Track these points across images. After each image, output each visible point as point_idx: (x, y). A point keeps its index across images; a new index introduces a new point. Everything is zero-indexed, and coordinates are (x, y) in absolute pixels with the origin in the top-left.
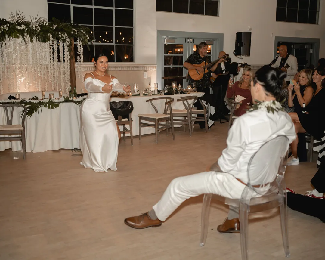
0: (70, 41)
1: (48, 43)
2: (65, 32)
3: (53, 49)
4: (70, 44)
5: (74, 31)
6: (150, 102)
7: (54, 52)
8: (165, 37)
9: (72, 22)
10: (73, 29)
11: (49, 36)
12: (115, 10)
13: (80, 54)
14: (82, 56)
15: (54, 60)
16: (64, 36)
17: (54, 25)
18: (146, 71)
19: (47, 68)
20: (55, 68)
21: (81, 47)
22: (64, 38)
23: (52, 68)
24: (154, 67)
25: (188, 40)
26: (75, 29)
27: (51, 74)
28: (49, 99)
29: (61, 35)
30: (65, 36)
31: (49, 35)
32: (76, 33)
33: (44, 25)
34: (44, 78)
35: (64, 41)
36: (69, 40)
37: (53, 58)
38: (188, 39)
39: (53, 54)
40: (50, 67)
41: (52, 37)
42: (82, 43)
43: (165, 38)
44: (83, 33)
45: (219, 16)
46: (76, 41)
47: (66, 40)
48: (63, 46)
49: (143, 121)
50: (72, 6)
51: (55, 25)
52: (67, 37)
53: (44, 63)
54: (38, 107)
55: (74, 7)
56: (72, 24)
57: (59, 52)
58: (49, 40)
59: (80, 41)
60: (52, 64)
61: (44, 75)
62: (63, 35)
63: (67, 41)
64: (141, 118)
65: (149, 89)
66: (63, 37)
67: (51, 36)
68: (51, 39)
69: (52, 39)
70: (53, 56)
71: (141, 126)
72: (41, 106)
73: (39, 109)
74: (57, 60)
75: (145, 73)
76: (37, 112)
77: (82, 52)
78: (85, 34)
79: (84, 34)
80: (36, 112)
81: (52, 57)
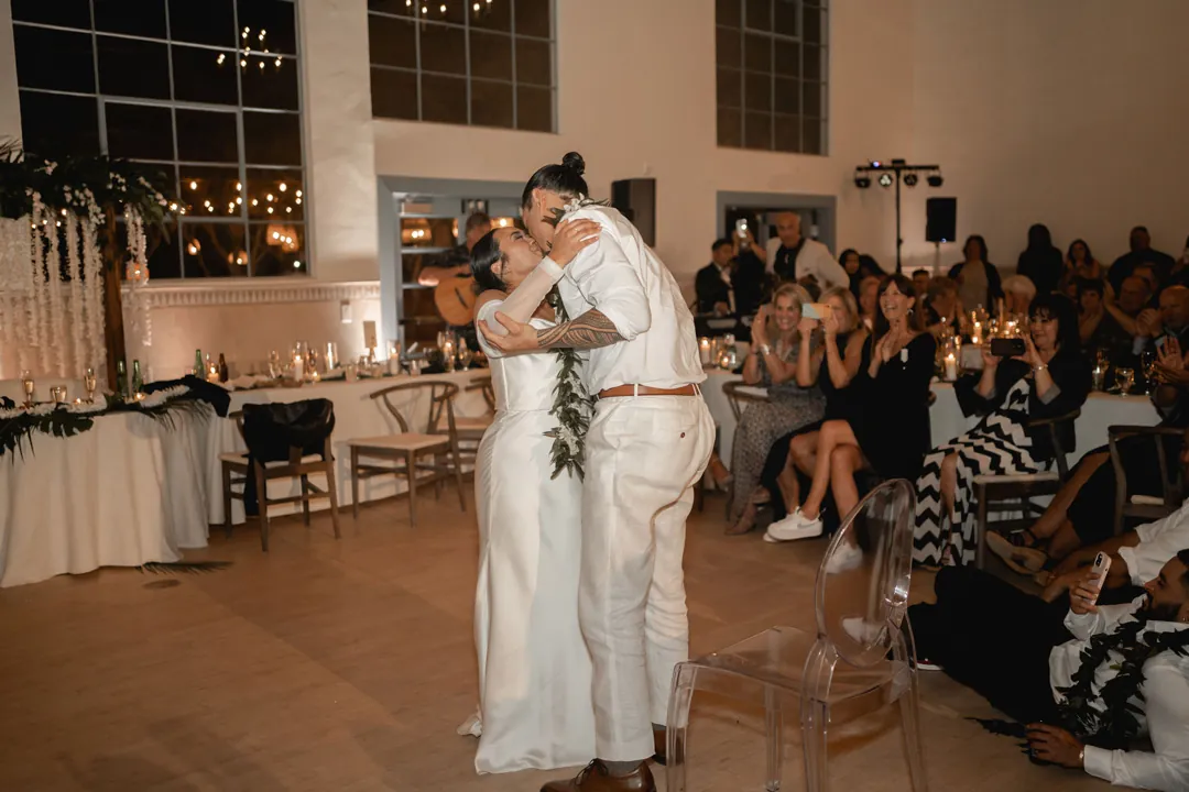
0: (102, 212)
1: (25, 219)
2: (84, 185)
3: (46, 241)
4: (103, 222)
5: (115, 180)
6: (380, 399)
7: (46, 250)
8: (400, 195)
9: (105, 152)
10: (112, 175)
11: (31, 196)
12: (246, 114)
13: (135, 253)
14: (143, 260)
15: (47, 276)
16: (82, 196)
17: (47, 162)
18: (346, 302)
19: (25, 299)
20: (53, 299)
21: (141, 231)
22: (83, 204)
23: (42, 300)
24: (371, 289)
25: (472, 205)
26: (118, 176)
27: (39, 321)
28: (54, 405)
29: (72, 192)
30: (85, 196)
31: (29, 193)
32: (124, 189)
33: (12, 160)
34: (15, 336)
35: (82, 212)
36: (99, 210)
37: (45, 268)
38: (470, 200)
39: (44, 256)
40: (36, 298)
41: (42, 200)
42: (143, 219)
43: (402, 200)
44: (143, 187)
45: (556, 133)
46: (120, 210)
47: (90, 208)
48: (79, 230)
49: (363, 460)
50: (103, 100)
51: (51, 161)
52: (93, 200)
53: (14, 286)
54: (19, 433)
55: (108, 105)
56: (108, 159)
57: (63, 248)
58: (29, 210)
59: (136, 211)
60: (41, 290)
61: (15, 324)
62: (77, 193)
63: (91, 214)
64: (356, 450)
65: (369, 358)
66: (79, 201)
67: (37, 196)
68: (38, 206)
69: (42, 206)
70: (44, 262)
71: (360, 476)
72: (28, 430)
73: (25, 439)
74: (58, 276)
75: (344, 307)
76: (16, 448)
77: (143, 248)
78: (154, 191)
79: (148, 191)
80: (12, 450)
81: (40, 264)
